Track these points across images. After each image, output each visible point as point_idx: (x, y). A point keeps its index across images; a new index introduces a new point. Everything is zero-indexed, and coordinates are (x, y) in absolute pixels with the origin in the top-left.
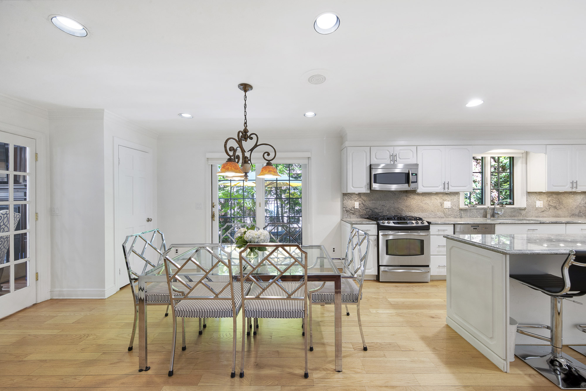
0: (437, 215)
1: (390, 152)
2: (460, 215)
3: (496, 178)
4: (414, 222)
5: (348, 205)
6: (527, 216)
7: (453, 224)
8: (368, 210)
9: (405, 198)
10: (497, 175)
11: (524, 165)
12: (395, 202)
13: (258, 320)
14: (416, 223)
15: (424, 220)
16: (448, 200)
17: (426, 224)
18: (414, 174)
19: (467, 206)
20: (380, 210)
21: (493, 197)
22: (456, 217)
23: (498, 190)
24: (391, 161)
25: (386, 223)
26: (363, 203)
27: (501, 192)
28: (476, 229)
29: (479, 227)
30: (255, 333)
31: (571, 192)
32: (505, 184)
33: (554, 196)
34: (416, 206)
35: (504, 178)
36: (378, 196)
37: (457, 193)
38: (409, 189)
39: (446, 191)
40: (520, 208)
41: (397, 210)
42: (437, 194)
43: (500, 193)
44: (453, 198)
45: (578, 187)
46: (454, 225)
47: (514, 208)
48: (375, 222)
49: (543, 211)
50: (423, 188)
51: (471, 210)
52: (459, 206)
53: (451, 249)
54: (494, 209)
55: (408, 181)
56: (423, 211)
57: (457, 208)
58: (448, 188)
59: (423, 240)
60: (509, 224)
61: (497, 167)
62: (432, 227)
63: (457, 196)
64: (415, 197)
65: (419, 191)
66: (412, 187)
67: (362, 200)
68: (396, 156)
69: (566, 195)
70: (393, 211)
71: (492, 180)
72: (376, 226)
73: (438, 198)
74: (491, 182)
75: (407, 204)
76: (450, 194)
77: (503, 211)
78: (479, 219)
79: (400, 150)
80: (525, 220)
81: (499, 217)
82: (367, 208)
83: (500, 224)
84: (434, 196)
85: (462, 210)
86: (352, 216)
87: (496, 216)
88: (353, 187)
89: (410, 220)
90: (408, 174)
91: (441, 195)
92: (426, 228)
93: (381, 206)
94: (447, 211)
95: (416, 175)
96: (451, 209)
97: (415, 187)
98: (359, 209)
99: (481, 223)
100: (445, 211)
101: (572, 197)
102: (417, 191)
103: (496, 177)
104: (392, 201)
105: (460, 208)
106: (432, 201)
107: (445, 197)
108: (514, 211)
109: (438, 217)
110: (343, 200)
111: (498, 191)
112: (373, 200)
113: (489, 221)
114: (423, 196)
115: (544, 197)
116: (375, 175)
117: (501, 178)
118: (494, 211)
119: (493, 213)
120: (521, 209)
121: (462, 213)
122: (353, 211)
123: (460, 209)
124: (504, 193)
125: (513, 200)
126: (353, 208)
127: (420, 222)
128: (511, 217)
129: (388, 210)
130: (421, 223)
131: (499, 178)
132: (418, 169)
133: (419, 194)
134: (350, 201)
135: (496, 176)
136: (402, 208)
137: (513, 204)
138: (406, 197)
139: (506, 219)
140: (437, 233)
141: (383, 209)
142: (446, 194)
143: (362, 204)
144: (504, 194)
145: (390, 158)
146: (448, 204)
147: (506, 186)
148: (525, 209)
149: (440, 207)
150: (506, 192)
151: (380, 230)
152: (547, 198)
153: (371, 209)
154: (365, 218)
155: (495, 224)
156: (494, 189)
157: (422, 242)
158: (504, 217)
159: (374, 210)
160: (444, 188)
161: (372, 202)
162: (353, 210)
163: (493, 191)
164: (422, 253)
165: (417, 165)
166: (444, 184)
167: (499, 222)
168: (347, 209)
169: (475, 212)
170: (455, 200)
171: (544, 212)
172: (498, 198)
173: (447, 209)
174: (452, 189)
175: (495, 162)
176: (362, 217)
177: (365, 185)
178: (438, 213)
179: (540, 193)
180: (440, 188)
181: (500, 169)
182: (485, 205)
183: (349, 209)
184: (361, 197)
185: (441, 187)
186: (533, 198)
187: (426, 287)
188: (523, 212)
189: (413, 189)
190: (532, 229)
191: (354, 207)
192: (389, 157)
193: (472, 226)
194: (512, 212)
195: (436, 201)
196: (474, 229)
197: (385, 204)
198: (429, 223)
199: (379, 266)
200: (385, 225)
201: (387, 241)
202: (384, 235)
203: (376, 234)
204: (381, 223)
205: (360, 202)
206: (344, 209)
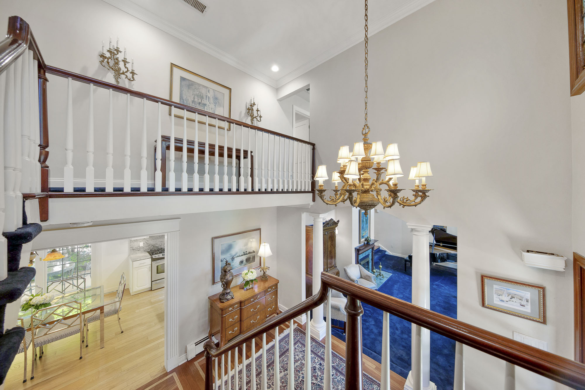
5: (134, 245)
13: (43, 347)
20: (159, 244)
25: (157, 256)
30: (40, 357)
48: (150, 257)
67: (146, 241)
72: (151, 259)
82: (149, 245)
86: (137, 252)
93: (160, 241)
98: (143, 247)
110: (131, 244)
122: (138, 249)
126: (137, 247)
143: (146, 244)
151: (153, 261)
153: (152, 245)
154: (147, 253)
161: (153, 241)
168: (133, 248)
176: (145, 251)
183: (135, 248)
191: (139, 246)
199: (152, 282)
200: (156, 257)
201: (157, 266)
202: (156, 263)
203: (151, 264)
204: (154, 256)
205: (144, 242)
206: (131, 248)
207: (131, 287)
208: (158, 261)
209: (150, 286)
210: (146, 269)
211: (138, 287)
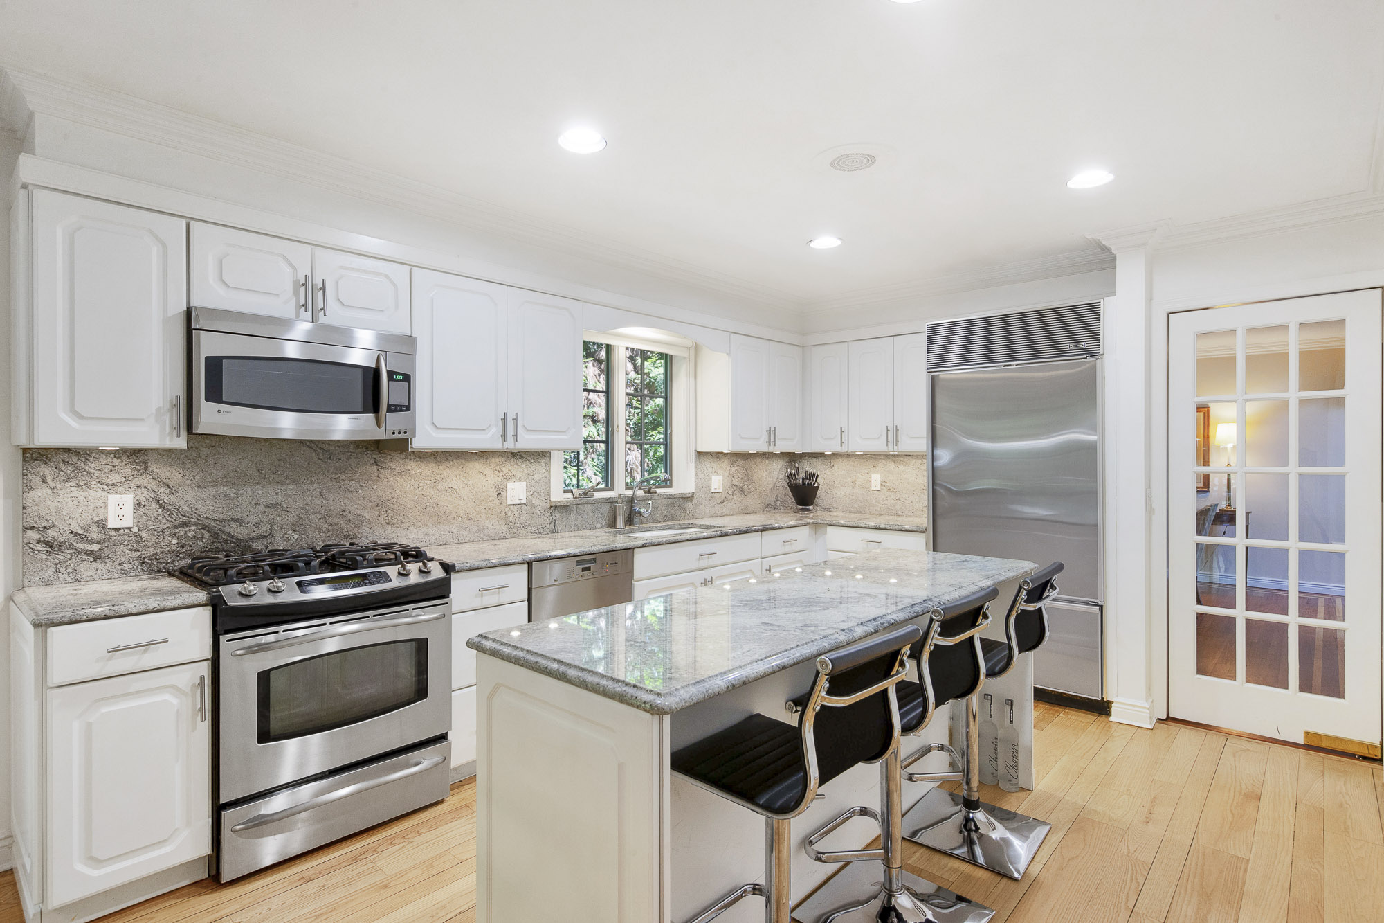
0: (486, 531)
1: (294, 269)
2: (552, 525)
3: (638, 414)
4: (392, 571)
5: (59, 511)
6: (697, 516)
7: (528, 563)
8: (191, 531)
9: (373, 470)
10: (640, 406)
11: (692, 379)
12: (329, 490)
14: (400, 574)
15: (432, 559)
16: (519, 475)
17: (437, 573)
18: (401, 377)
19: (569, 495)
20: (257, 526)
21: (632, 463)
22: (541, 531)
23: (641, 446)
24: (299, 307)
25: (260, 593)
26: (162, 496)
27: (647, 451)
28: (589, 569)
29: (595, 562)
31: (765, 454)
32: (653, 433)
33: (741, 462)
34: (412, 503)
35: (652, 414)
36: (246, 463)
37: (542, 455)
38: (379, 434)
39: (510, 445)
40: (684, 496)
41: (337, 521)
42: (484, 455)
43: (644, 453)
44: (532, 469)
45: (777, 443)
46: (530, 564)
47: (671, 495)
48: (202, 596)
49: (723, 502)
50: (434, 435)
51: (580, 506)
52: (549, 495)
53: (491, 696)
54: (632, 501)
55: (373, 403)
56: (441, 517)
57: (543, 504)
58: (516, 436)
59: (427, 639)
60: (662, 544)
61: (640, 386)
62: (457, 582)
63: (543, 461)
64: (409, 468)
65: (418, 443)
66: (391, 428)
67: (154, 485)
68: (323, 289)
69: (758, 460)
70: (320, 530)
71: (631, 420)
72: (206, 614)
73: (488, 470)
74: (628, 425)
75: (380, 493)
76: (525, 456)
77: (651, 505)
78: (598, 532)
79: (342, 267)
80: (693, 526)
81: (642, 523)
82: (185, 524)
83: (644, 546)
84: (476, 463)
85: (556, 507)
86: (86, 568)
87: (637, 519)
88: (80, 416)
89: (380, 561)
90: (376, 372)
91: (498, 460)
92: (437, 591)
93: (261, 508)
94: (517, 514)
95: (407, 378)
96: (526, 507)
97: (402, 427)
98: (135, 530)
99: (601, 548)
100: (509, 513)
101: (767, 465)
102: (411, 444)
103: (637, 411)
104: (316, 485)
105: (551, 502)
106: (470, 482)
107: (512, 467)
108: (673, 504)
109: (488, 536)
110: (28, 487)
111: (641, 449)
112: (216, 483)
113: (622, 541)
114: (439, 463)
115: (725, 463)
116: (214, 364)
117: (647, 415)
118: (632, 506)
119: (631, 512)
120: (686, 498)
121: (558, 516)
122: (92, 541)
123: (551, 507)
124: (651, 453)
125: (671, 475)
126: (94, 528)
127: (413, 567)
128: (666, 521)
129: (296, 526)
130: (421, 571)
131: (643, 415)
132: (413, 355)
133: (422, 456)
134: (76, 492)
135: (638, 408)
136: (359, 512)
137: (670, 486)
138: (375, 468)
139: (657, 529)
140: (477, 604)
141: (273, 523)
142: (514, 455)
143: (154, 506)
144: (651, 456)
145: (296, 293)
146: (517, 491)
147: (656, 436)
148: (692, 498)
149: (496, 501)
150: (655, 452)
151: (226, 632)
152: (729, 468)
153: (204, 527)
154: (171, 574)
155: (634, 548)
156: (633, 443)
157: (421, 646)
158: (654, 522)
159: (226, 529)
160: (504, 437)
161: (211, 491)
162: (96, 536)
163: (632, 449)
164: (421, 692)
165: (411, 340)
166: (504, 420)
167: (643, 542)
168: (51, 533)
169: (590, 513)
170: (537, 477)
171: (724, 504)
172: (641, 466)
173: (516, 507)
174: (527, 441)
175: (637, 373)
176: (153, 566)
177: (158, 409)
178: (487, 522)
179: (719, 455)
180: (490, 435)
181: (646, 392)
182: (612, 489)
183: (67, 535)
184: (146, 468)
185: (494, 430)
186: (708, 465)
187: (431, 828)
188: (689, 506)
189: (397, 436)
190: (706, 553)
191: (101, 524)
192: (289, 287)
193: (579, 563)
194: (668, 506)
195: (481, 477)
196: (584, 570)
197: (279, 497)
198: (448, 568)
199: (218, 809)
200: (251, 602)
201: (264, 678)
202: (250, 651)
203: (208, 653)
204: (232, 595)
205: (143, 496)
206: (34, 535)
207: (27, 862)
208: (268, 636)
209: (205, 849)
210: (167, 697)
211: (95, 861)
